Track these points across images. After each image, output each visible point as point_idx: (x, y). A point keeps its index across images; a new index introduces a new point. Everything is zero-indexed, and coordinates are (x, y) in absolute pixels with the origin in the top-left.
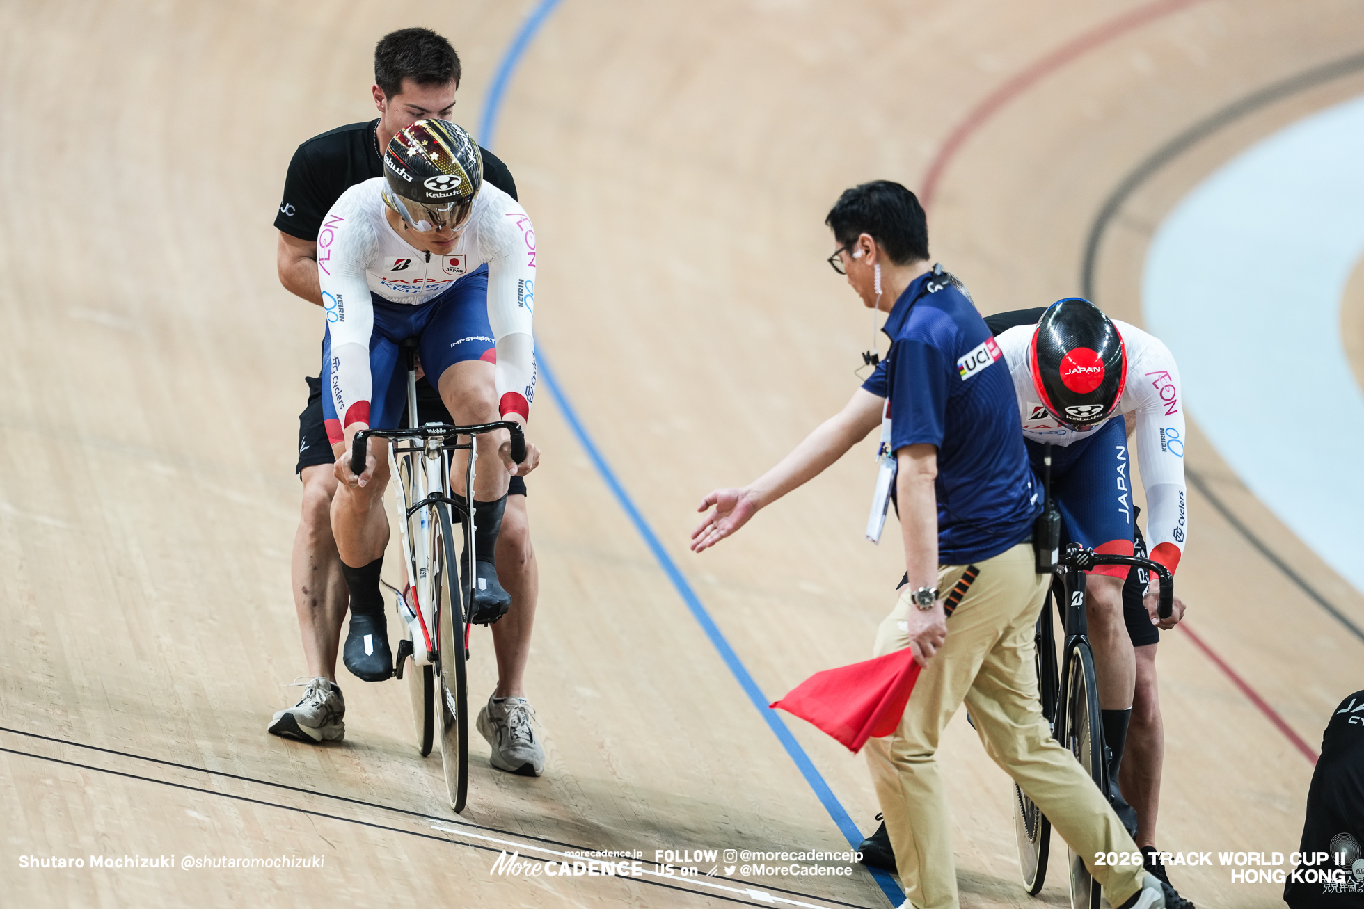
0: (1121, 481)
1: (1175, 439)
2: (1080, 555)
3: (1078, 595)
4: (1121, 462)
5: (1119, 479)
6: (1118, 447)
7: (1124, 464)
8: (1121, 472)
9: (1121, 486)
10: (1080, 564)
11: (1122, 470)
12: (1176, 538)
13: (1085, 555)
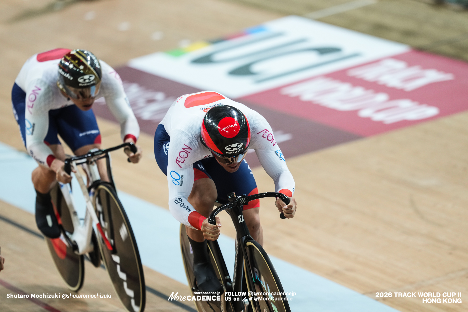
2: (241, 199)
3: (241, 217)
13: (243, 198)
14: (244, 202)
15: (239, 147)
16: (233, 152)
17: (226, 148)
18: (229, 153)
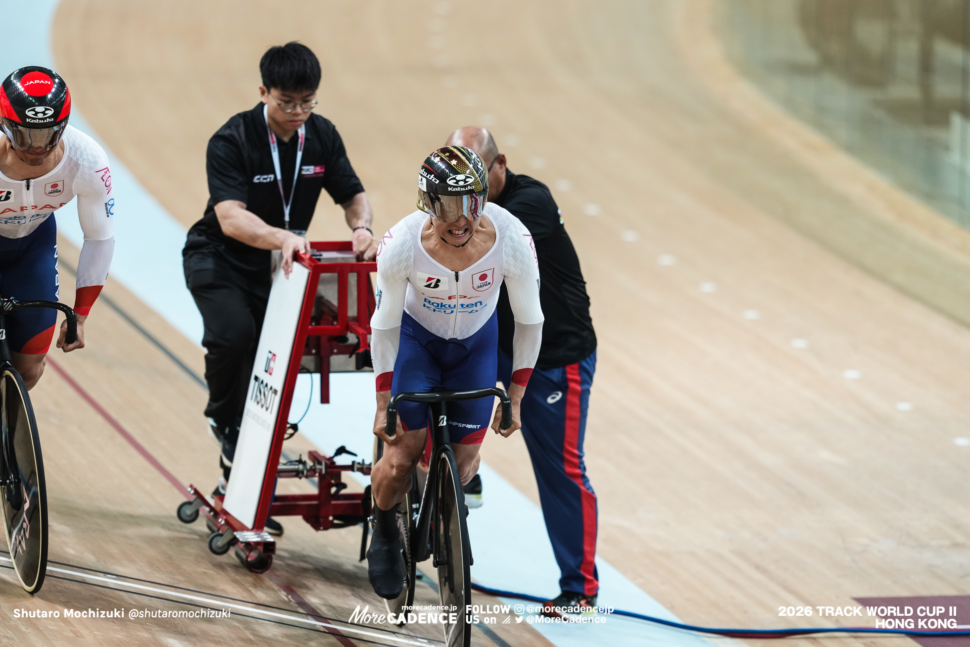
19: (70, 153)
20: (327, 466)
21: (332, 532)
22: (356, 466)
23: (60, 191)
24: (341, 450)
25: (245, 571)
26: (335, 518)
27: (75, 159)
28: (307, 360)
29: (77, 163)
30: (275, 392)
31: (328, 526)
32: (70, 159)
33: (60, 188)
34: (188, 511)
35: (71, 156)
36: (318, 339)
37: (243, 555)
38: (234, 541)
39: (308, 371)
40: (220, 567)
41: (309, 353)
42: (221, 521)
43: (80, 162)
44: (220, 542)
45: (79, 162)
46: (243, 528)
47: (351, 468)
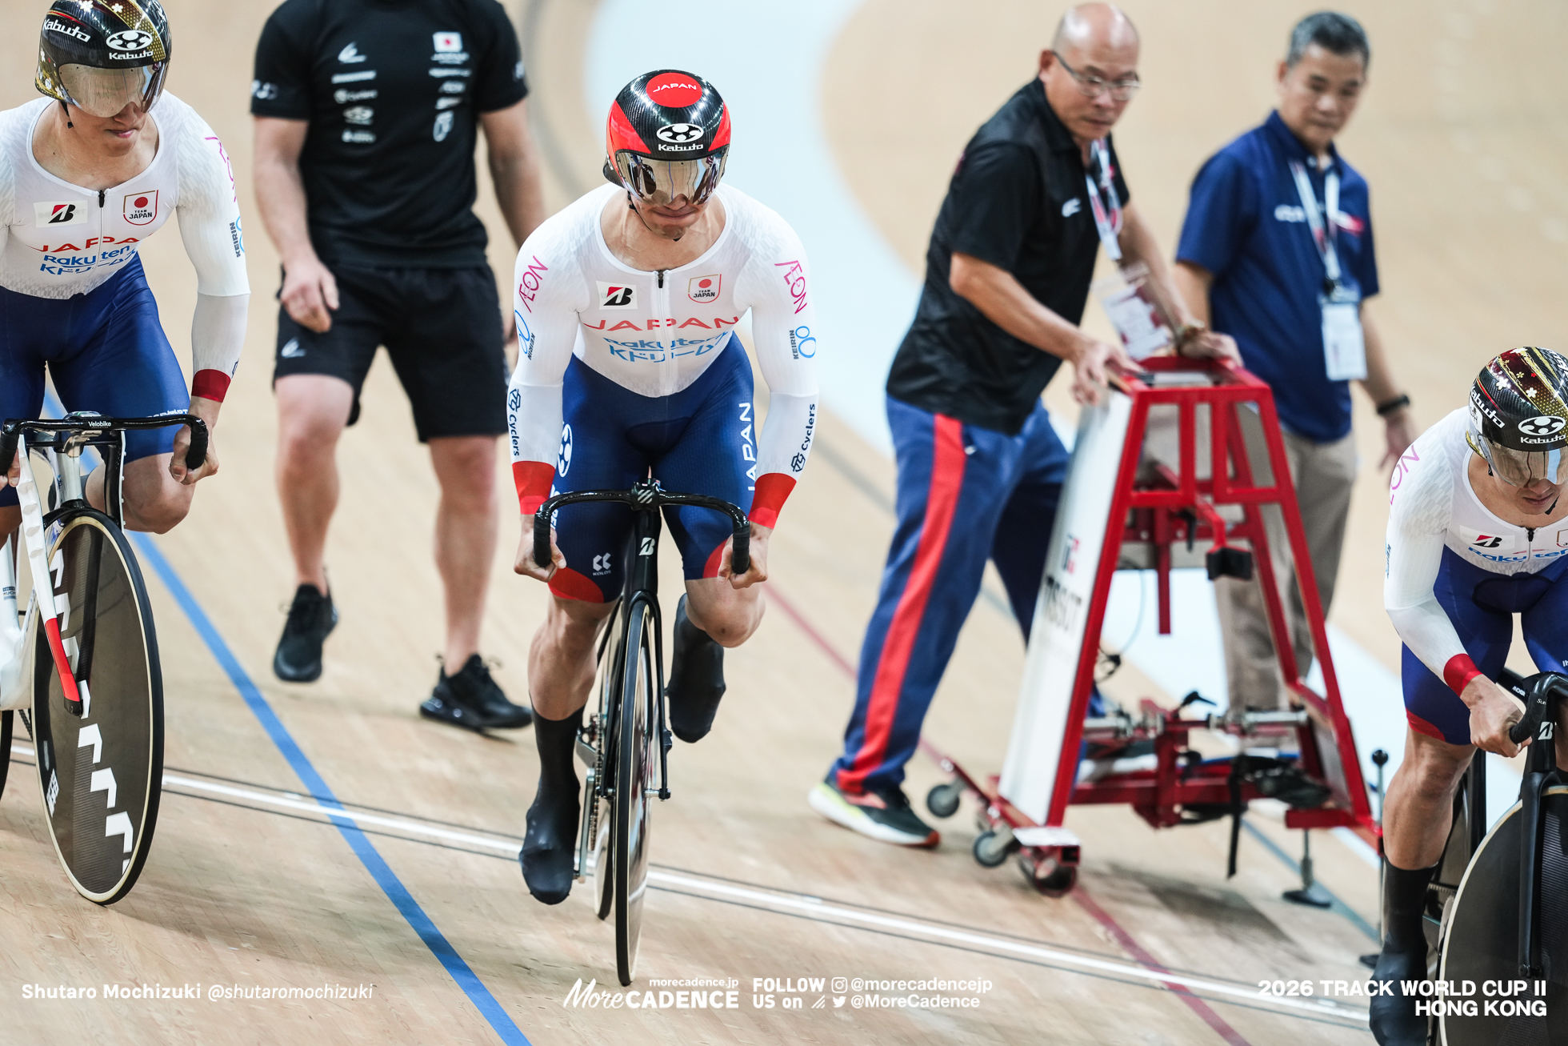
0: (747, 449)
1: (806, 339)
3: (649, 542)
4: (744, 425)
5: (745, 447)
6: (741, 405)
7: (749, 428)
8: (747, 437)
9: (749, 456)
10: (642, 502)
11: (748, 434)
12: (794, 467)
14: (648, 502)
15: (692, 137)
16: (676, 146)
17: (658, 132)
18: (665, 148)
19: (735, 226)
20: (1166, 722)
21: (1179, 831)
22: (1214, 721)
23: (713, 294)
24: (1193, 697)
25: (1035, 894)
26: (1186, 807)
27: (742, 239)
28: (1132, 550)
29: (746, 246)
30: (1079, 601)
31: (1174, 821)
32: (734, 238)
33: (713, 288)
34: (944, 799)
35: (735, 232)
36: (1151, 513)
37: (1029, 866)
38: (1014, 846)
39: (1136, 567)
40: (996, 886)
41: (1136, 538)
42: (994, 812)
43: (750, 246)
44: (991, 847)
45: (748, 246)
46: (1031, 824)
47: (1205, 724)
